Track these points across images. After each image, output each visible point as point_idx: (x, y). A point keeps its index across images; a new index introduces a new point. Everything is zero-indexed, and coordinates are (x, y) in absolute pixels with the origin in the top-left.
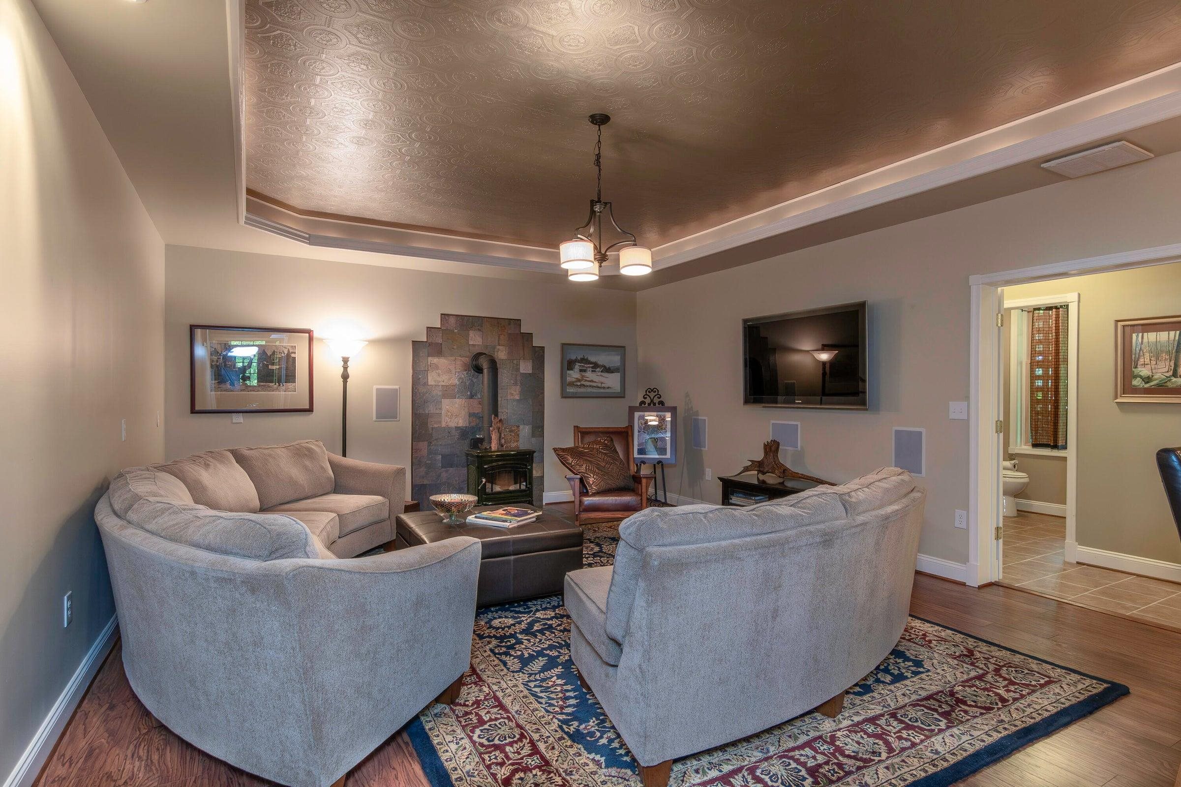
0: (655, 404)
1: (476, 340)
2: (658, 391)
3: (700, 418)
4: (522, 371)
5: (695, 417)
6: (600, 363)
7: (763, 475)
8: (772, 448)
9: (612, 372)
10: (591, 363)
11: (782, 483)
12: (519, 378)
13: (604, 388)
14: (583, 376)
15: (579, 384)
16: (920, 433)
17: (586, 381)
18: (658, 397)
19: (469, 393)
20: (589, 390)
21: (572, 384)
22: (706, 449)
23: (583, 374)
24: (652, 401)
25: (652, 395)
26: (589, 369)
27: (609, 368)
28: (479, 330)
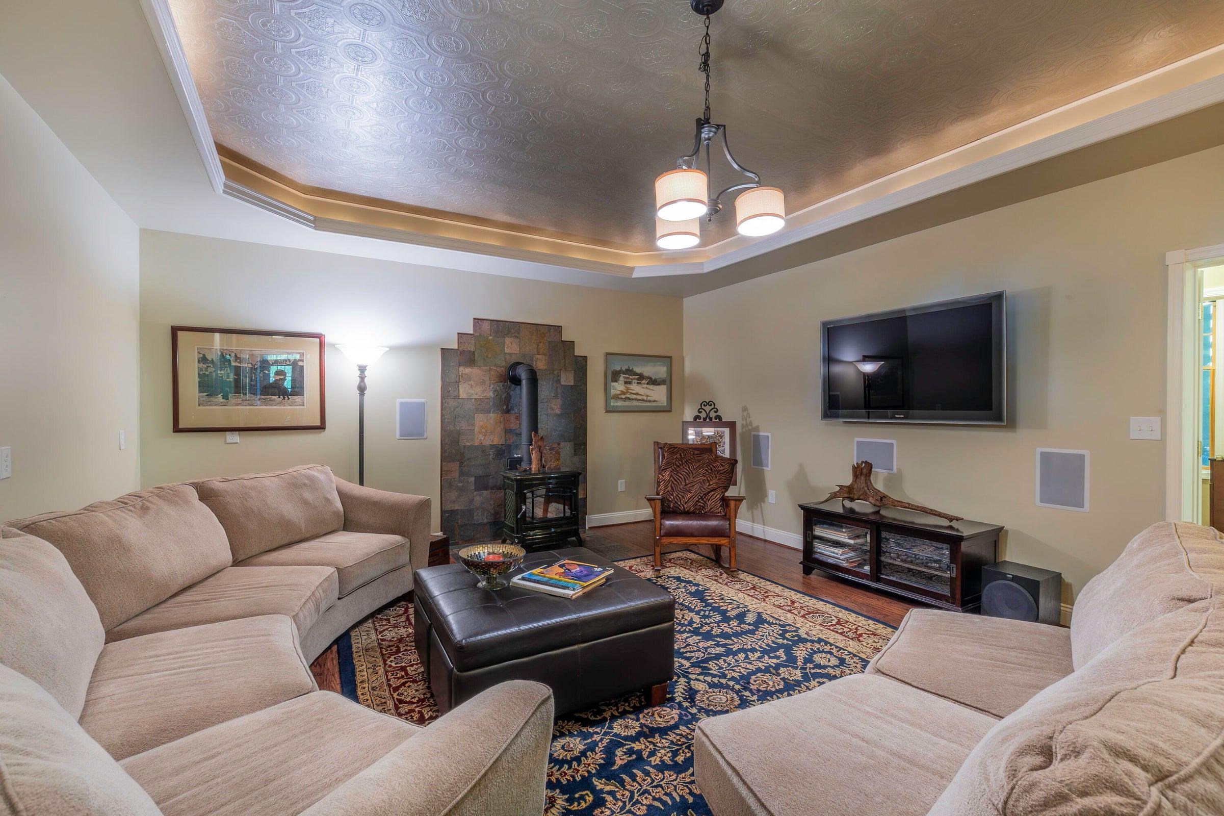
0: (711, 419)
1: (512, 348)
2: (714, 404)
3: (761, 434)
4: (563, 383)
5: (755, 433)
6: (646, 374)
7: (851, 501)
8: (863, 471)
9: (659, 384)
10: (637, 374)
11: (877, 512)
12: (559, 391)
13: (650, 401)
14: (628, 389)
15: (623, 397)
16: (1082, 457)
17: (631, 393)
18: (714, 411)
19: (505, 407)
20: (635, 403)
21: (616, 397)
22: (769, 468)
23: (628, 386)
24: (708, 415)
25: (708, 408)
26: (634, 381)
27: (655, 380)
28: (517, 337)
